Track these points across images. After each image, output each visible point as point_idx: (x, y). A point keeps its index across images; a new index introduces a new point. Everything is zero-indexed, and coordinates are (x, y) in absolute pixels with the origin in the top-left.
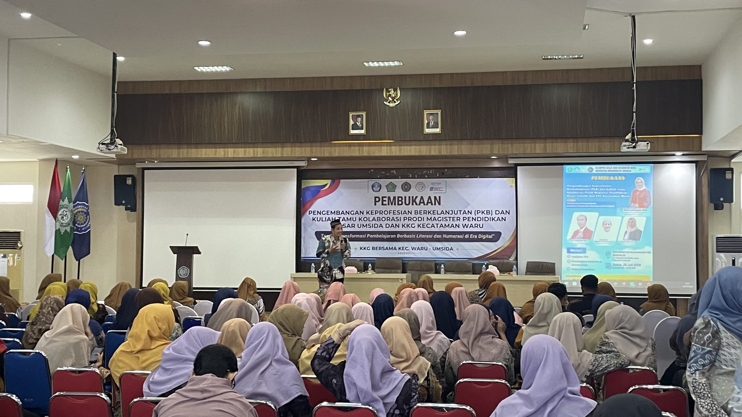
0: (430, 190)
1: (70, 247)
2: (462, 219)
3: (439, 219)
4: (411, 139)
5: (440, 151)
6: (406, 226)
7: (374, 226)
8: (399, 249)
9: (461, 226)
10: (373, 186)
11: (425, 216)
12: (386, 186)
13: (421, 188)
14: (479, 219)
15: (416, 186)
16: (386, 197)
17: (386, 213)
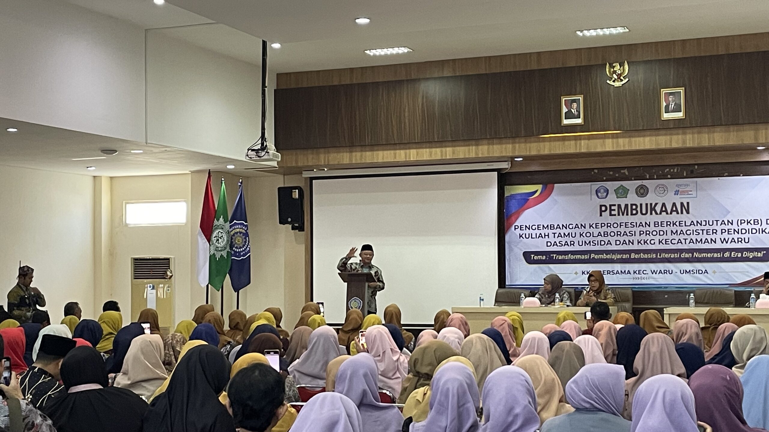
0: (675, 194)
1: (228, 274)
2: (719, 232)
3: (688, 232)
4: (645, 128)
5: (684, 142)
6: (642, 242)
7: (600, 243)
8: (635, 272)
9: (718, 241)
10: (597, 192)
11: (669, 229)
12: (615, 190)
13: (662, 192)
14: (744, 231)
15: (656, 188)
16: (615, 205)
17: (615, 225)
